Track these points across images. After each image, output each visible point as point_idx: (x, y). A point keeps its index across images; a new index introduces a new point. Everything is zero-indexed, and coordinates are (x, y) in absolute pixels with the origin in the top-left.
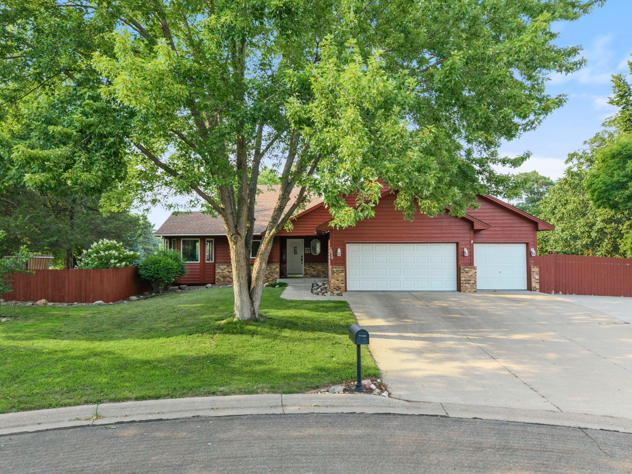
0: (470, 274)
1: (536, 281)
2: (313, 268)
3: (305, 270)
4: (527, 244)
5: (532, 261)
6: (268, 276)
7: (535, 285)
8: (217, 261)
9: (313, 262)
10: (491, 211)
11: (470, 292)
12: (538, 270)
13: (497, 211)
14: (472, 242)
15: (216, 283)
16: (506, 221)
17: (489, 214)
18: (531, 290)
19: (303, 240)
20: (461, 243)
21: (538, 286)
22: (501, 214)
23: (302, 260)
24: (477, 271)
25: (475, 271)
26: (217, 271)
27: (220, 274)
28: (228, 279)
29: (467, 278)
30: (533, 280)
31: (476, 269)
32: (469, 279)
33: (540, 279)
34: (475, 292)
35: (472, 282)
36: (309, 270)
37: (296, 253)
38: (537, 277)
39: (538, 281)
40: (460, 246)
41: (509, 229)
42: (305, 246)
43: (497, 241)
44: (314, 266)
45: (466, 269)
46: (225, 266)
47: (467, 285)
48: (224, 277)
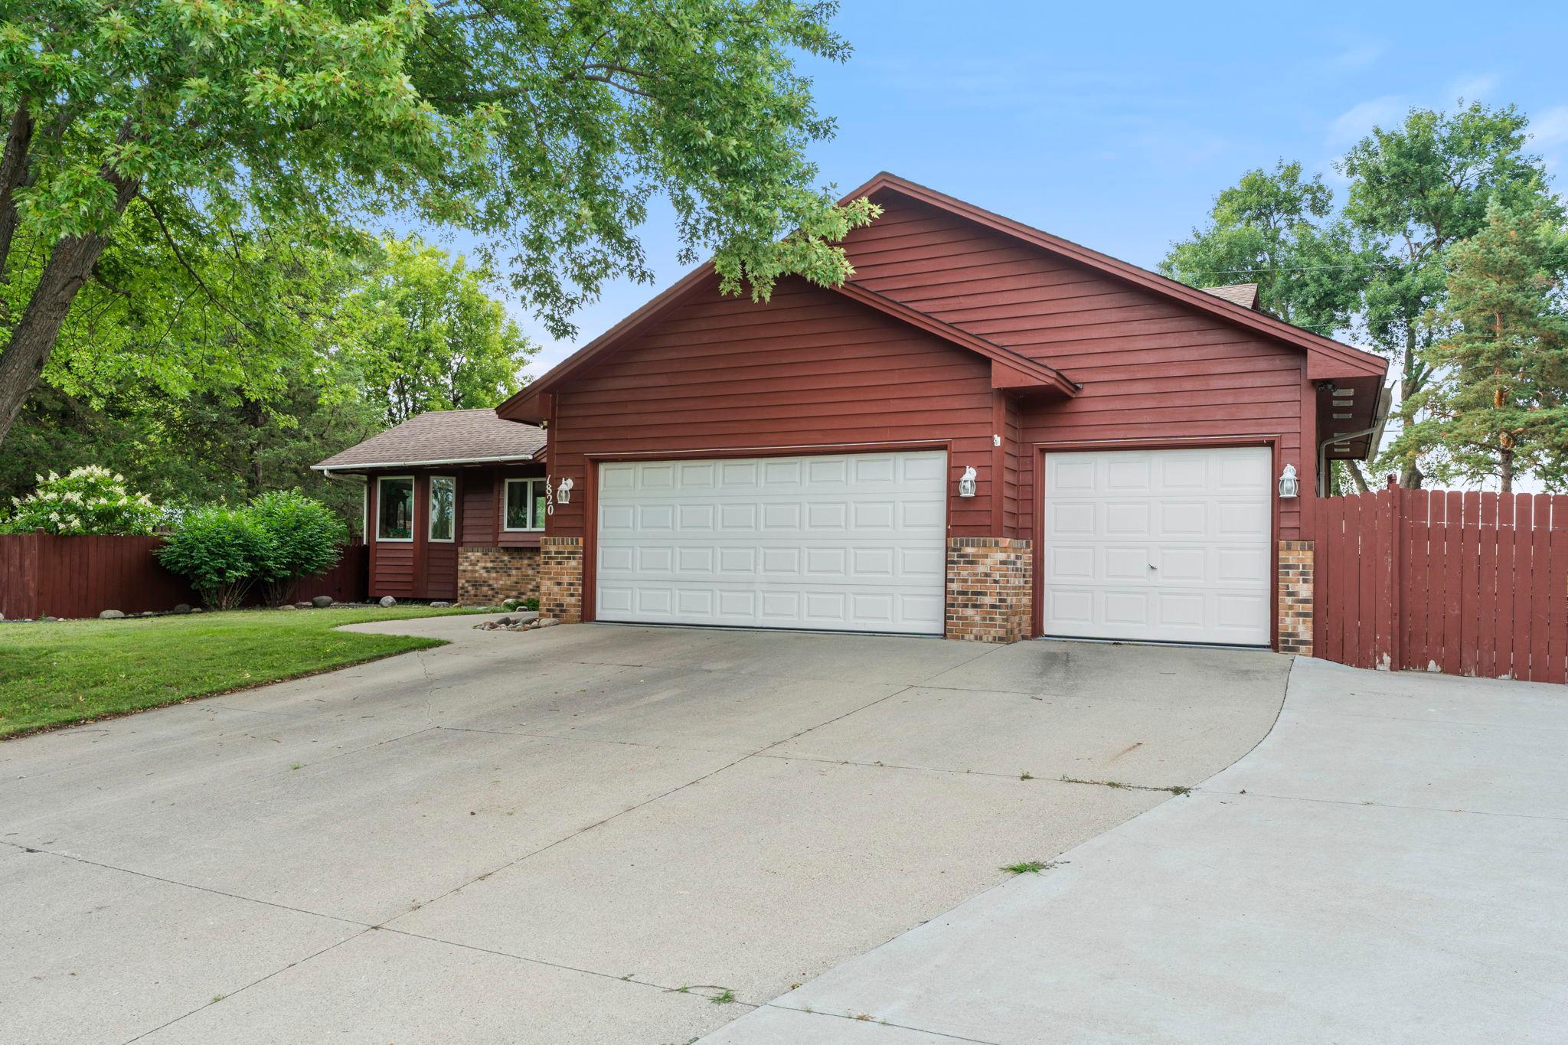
0: (981, 569)
1: (1300, 608)
4: (1274, 448)
5: (1286, 522)
7: (1297, 624)
8: (467, 538)
10: (1114, 316)
11: (979, 638)
12: (1308, 557)
14: (997, 440)
15: (460, 598)
16: (1176, 355)
17: (1106, 332)
18: (1284, 649)
20: (955, 447)
21: (1305, 631)
22: (1155, 327)
25: (998, 556)
26: (461, 568)
27: (469, 575)
28: (485, 589)
29: (971, 586)
30: (1286, 601)
32: (978, 587)
33: (1316, 598)
35: (988, 600)
38: (1305, 590)
39: (1309, 608)
40: (955, 462)
41: (1188, 385)
45: (969, 550)
46: (479, 554)
47: (970, 612)
48: (476, 584)
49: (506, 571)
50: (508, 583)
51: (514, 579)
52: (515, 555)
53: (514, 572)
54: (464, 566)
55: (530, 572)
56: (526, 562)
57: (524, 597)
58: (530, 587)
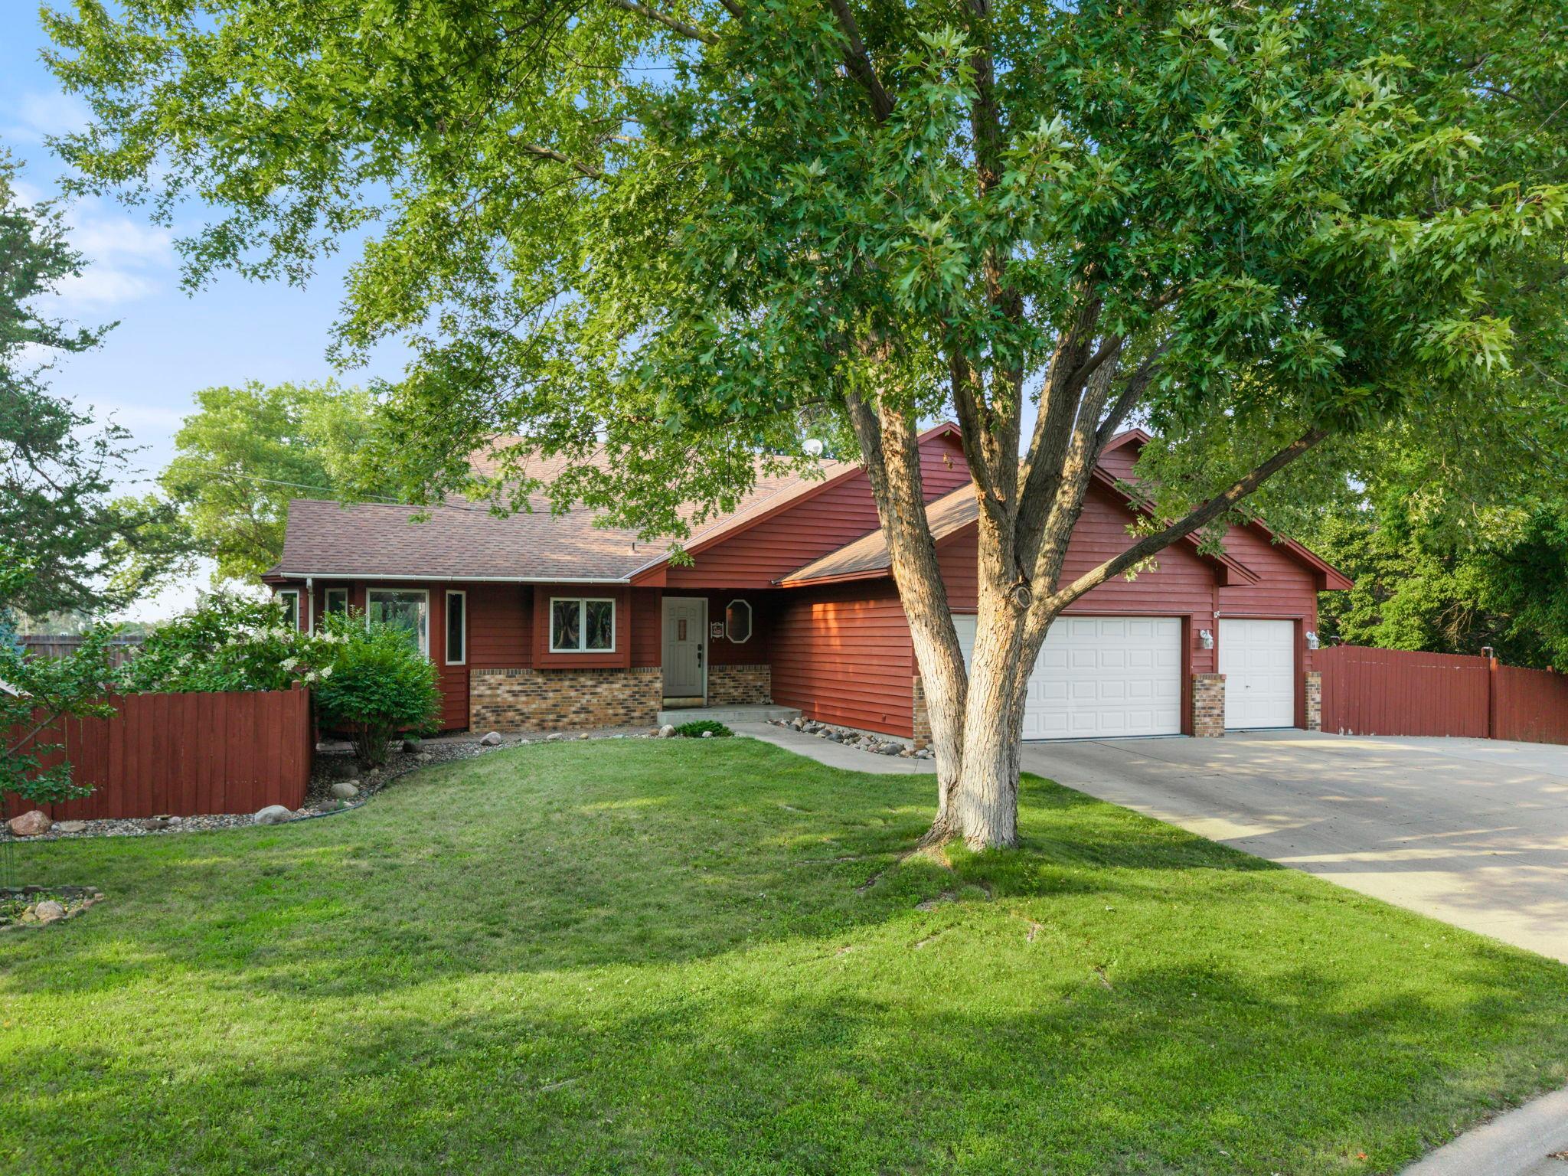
0: (1213, 693)
1: (1317, 707)
2: (734, 679)
3: (711, 684)
4: (1298, 623)
5: (1307, 662)
6: (629, 703)
7: (1314, 715)
8: (474, 660)
9: (733, 661)
10: (1236, 542)
11: (1210, 735)
12: (1321, 682)
13: (1245, 542)
14: (1217, 614)
15: (473, 727)
16: (1263, 567)
18: (1306, 728)
19: (706, 600)
20: (1194, 617)
21: (1319, 719)
22: (1254, 550)
23: (700, 656)
24: (1228, 684)
25: (1221, 685)
26: (474, 692)
27: (487, 700)
28: (511, 714)
29: (1207, 704)
30: (1308, 703)
31: (1223, 681)
32: (1211, 704)
33: (1323, 702)
34: (1222, 735)
35: (1216, 712)
36: (723, 685)
37: (683, 637)
38: (1318, 697)
39: (1319, 707)
40: (1194, 626)
42: (711, 619)
43: (1247, 612)
44: (734, 673)
45: (1206, 682)
46: (501, 677)
47: (1207, 719)
48: (497, 710)
49: (541, 694)
50: (544, 706)
51: (550, 702)
52: (552, 676)
53: (551, 694)
54: (478, 690)
55: (573, 694)
56: (567, 683)
57: (565, 720)
58: (573, 709)
